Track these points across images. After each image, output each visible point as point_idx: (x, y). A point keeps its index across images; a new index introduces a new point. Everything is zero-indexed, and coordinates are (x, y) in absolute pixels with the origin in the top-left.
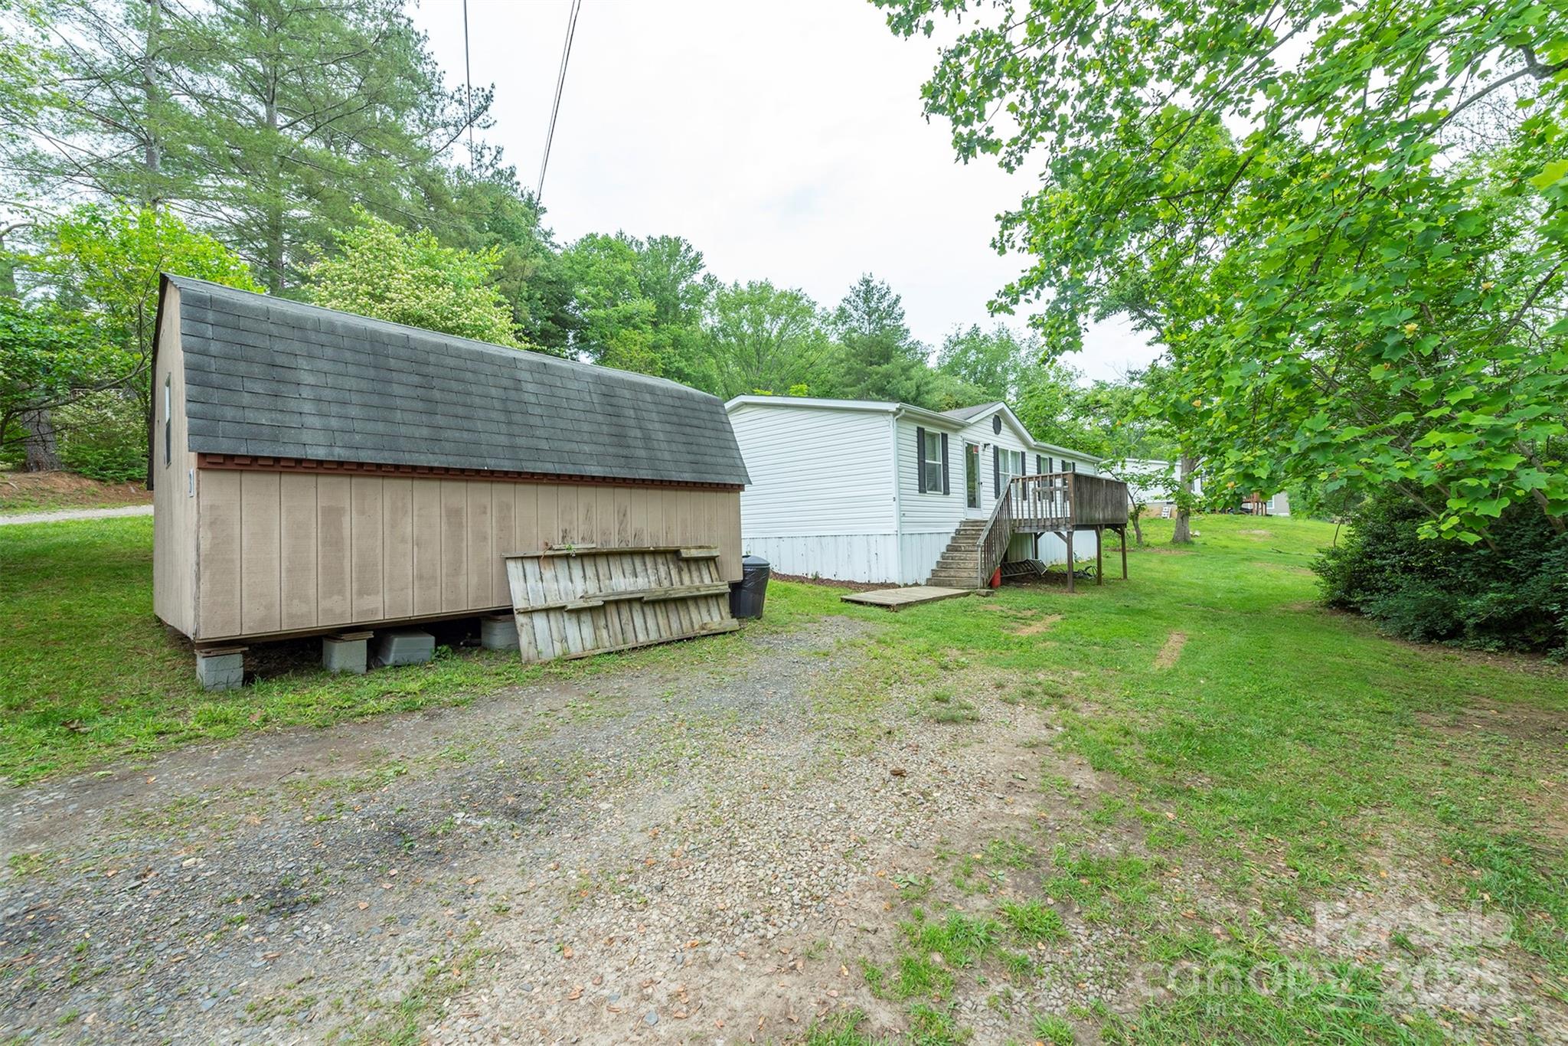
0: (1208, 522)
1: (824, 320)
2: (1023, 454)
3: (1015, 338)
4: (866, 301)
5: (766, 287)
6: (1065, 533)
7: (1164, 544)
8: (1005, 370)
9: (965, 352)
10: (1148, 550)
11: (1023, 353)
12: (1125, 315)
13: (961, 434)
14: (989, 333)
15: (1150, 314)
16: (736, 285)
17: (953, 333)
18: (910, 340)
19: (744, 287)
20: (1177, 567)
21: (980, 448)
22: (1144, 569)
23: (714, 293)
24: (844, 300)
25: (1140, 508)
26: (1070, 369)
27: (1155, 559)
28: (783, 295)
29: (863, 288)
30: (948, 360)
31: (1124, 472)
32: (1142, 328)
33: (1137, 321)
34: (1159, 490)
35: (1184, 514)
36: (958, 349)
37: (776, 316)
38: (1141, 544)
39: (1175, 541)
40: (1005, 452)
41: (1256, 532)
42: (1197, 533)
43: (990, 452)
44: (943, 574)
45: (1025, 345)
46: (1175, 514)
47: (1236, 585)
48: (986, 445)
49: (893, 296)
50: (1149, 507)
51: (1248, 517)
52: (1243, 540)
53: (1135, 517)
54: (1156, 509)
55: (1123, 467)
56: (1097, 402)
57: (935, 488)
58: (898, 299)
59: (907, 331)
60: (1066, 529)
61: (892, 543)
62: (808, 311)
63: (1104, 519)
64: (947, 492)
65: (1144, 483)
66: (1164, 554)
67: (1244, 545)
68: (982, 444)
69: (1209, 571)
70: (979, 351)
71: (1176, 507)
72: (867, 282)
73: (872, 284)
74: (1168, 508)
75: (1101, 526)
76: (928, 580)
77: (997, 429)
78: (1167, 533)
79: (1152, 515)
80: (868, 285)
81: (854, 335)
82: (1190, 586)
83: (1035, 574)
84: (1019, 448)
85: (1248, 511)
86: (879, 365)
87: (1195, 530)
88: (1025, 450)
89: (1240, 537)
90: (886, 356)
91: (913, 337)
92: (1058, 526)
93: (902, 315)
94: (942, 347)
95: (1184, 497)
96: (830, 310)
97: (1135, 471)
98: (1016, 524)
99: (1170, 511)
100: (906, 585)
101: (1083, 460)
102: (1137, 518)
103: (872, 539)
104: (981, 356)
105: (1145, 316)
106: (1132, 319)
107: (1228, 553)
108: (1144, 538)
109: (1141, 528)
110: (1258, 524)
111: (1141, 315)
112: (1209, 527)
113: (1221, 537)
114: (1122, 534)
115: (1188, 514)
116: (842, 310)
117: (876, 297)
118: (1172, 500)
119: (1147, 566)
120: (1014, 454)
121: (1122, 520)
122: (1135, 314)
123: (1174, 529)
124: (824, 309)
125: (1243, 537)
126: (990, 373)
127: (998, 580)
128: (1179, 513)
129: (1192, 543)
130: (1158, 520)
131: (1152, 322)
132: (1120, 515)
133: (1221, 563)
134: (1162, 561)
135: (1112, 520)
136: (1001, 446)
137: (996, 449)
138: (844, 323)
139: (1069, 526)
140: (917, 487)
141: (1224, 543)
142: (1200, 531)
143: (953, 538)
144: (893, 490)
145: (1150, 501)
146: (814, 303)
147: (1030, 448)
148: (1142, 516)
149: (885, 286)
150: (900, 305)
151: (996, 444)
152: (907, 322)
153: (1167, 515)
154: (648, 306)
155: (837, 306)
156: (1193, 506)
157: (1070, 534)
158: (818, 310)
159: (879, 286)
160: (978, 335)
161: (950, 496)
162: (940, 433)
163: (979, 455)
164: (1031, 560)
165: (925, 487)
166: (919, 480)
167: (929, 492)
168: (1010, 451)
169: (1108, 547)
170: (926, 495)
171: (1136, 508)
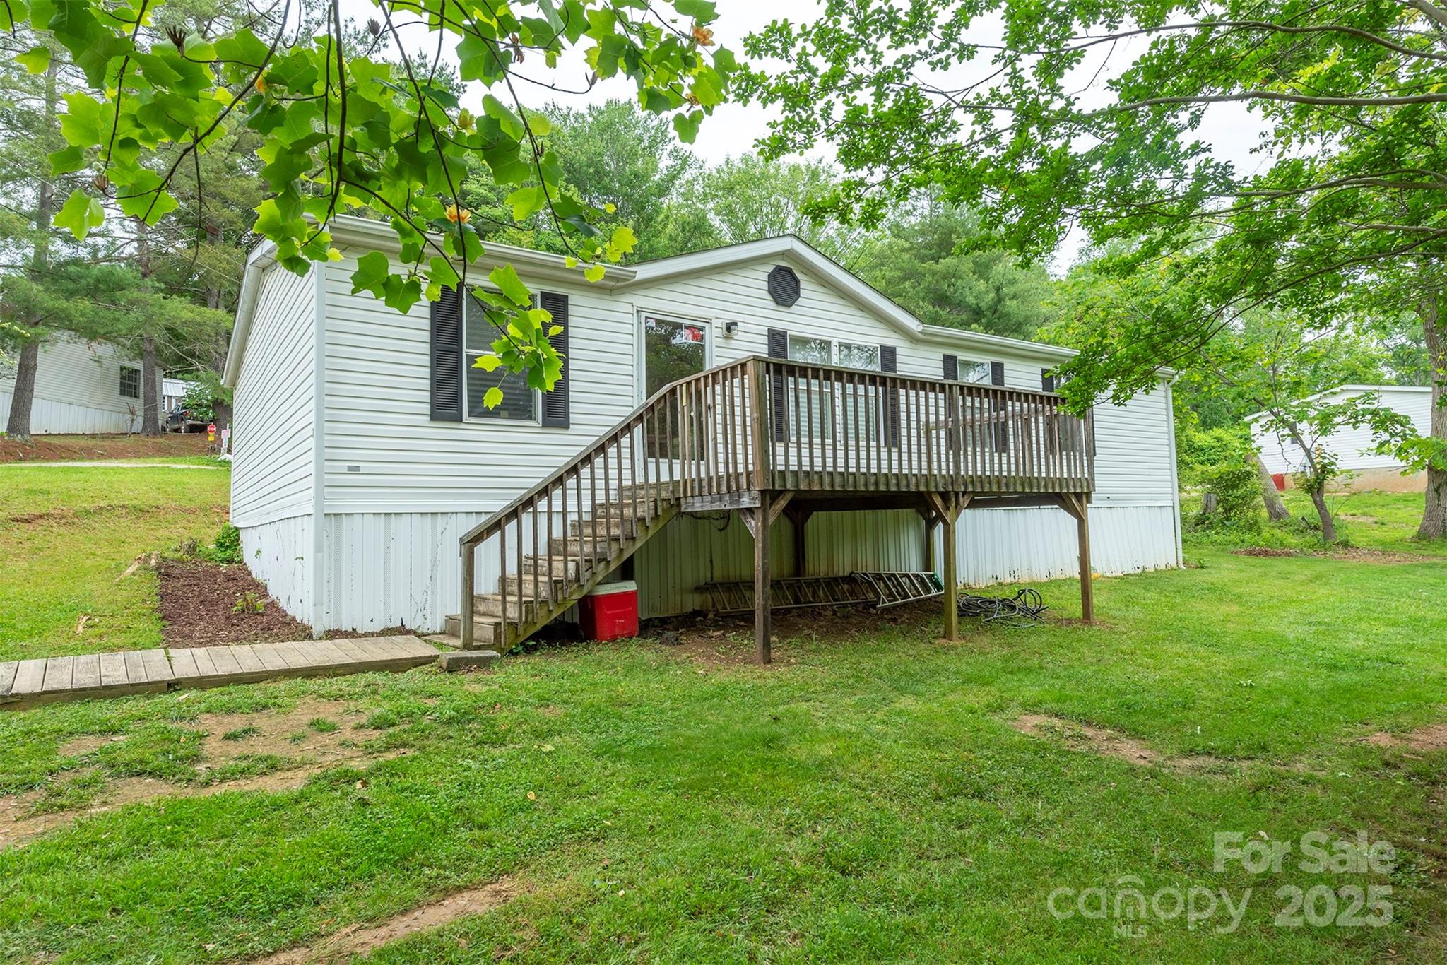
2: (889, 351)
13: (631, 298)
21: (712, 333)
25: (1324, 471)
39: (1422, 536)
43: (751, 343)
48: (732, 327)
53: (1313, 488)
57: (514, 410)
61: (312, 534)
64: (557, 420)
68: (715, 322)
76: (449, 619)
77: (784, 293)
84: (874, 337)
88: (891, 340)
102: (1320, 491)
136: (797, 330)
137: (777, 337)
139: (754, 493)
140: (424, 408)
144: (313, 414)
147: (912, 339)
148: (1331, 484)
151: (780, 325)
161: (570, 431)
162: (537, 292)
163: (703, 346)
164: (907, 575)
165: (460, 409)
166: (432, 392)
167: (473, 420)
168: (835, 343)
169: (1180, 551)
170: (462, 426)
171: (1315, 469)
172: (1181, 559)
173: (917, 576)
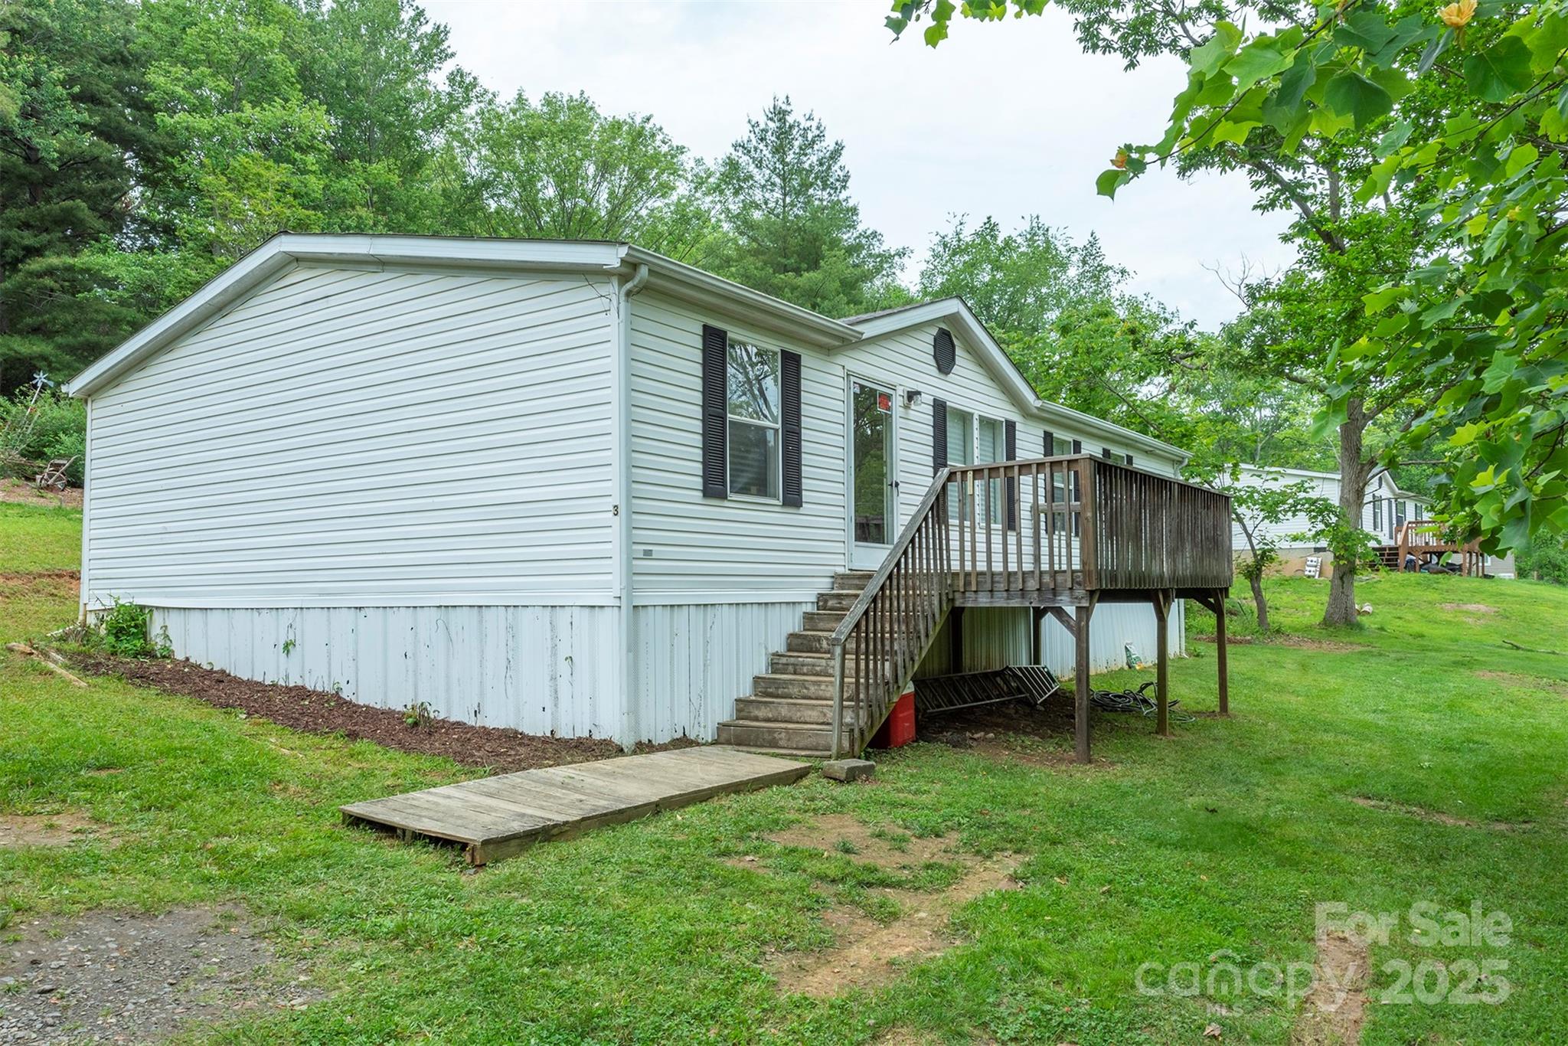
0: (1387, 586)
1: (699, 183)
2: (1011, 426)
3: (1058, 244)
4: (779, 150)
5: (581, 108)
6: (1071, 610)
7: (1309, 628)
8: (1042, 303)
9: (972, 265)
10: (1280, 640)
11: (1073, 272)
12: (1240, 176)
13: (842, 360)
14: (1014, 235)
15: (1287, 175)
16: (520, 100)
17: (949, 231)
18: (860, 228)
19: (535, 102)
20: (1332, 681)
21: (897, 402)
22: (1269, 687)
23: (472, 110)
24: (735, 146)
25: (1264, 557)
26: (1154, 309)
27: (1290, 660)
28: (616, 126)
29: (772, 125)
30: (940, 280)
31: (1237, 485)
32: (1272, 204)
33: (1265, 191)
34: (1301, 523)
35: (1345, 572)
36: (960, 261)
37: (605, 168)
38: (1267, 630)
39: (1328, 622)
40: (965, 417)
41: (1472, 607)
42: (1368, 608)
43: (922, 414)
44: (762, 713)
45: (1075, 258)
46: (1330, 571)
47: (1454, 728)
48: (912, 396)
49: (829, 143)
50: (1281, 556)
51: (1454, 579)
52: (1449, 623)
53: (1253, 574)
54: (1295, 562)
55: (1234, 475)
56: (1188, 346)
57: (760, 486)
58: (837, 153)
59: (854, 210)
60: (1074, 599)
61: (610, 629)
62: (669, 161)
63: (1174, 578)
64: (793, 498)
65: (1272, 506)
66: (1309, 649)
67: (1451, 632)
68: (900, 390)
69: (1397, 691)
70: (997, 267)
71: (1329, 557)
72: (780, 114)
73: (790, 119)
74: (1314, 559)
75: (1166, 593)
76: (723, 727)
77: (944, 360)
78: (1313, 607)
79: (1288, 573)
80: (782, 120)
81: (757, 215)
82: (1362, 732)
83: (1025, 702)
84: (1001, 410)
85: (1453, 568)
86: (798, 271)
87: (1363, 601)
88: (1015, 417)
89: (1444, 616)
90: (811, 257)
91: (866, 222)
92: (1055, 592)
93: (845, 179)
94: (928, 255)
95: (1347, 537)
96: (710, 163)
97: (1256, 483)
98: (953, 584)
99: (1319, 564)
100: (644, 747)
101: (1149, 453)
102: (1258, 577)
103: (563, 617)
104: (999, 275)
105: (1278, 180)
106: (1257, 185)
107: (1424, 649)
108: (1272, 617)
109: (1267, 596)
110: (1474, 592)
111: (1273, 178)
112: (1388, 596)
113: (1409, 616)
114: (1218, 610)
115: (1352, 570)
116: (732, 165)
117: (796, 144)
118: (1323, 543)
119: (1273, 677)
120: (988, 424)
121: (1216, 578)
122: (1260, 176)
123: (1326, 599)
124: (699, 162)
125: (1449, 617)
126: (1013, 307)
127: (906, 726)
128: (1337, 568)
129: (1360, 627)
130: (1298, 580)
131: (1293, 193)
132: (1211, 567)
133: (1416, 672)
134: (1304, 667)
135: (1194, 578)
136: (953, 401)
137: (940, 409)
138: (736, 193)
139: (1080, 592)
140: (698, 482)
141: (1416, 628)
142: (1374, 604)
143: (808, 617)
144: (613, 487)
145: (1285, 545)
146: (681, 150)
147: (1027, 414)
148: (1268, 573)
149: (814, 124)
150: (842, 161)
151: (942, 395)
152: (853, 195)
153: (1310, 571)
154: (320, 122)
155: (722, 156)
156: (1362, 556)
157: (1085, 612)
158: (687, 161)
159: (804, 124)
160: (994, 237)
161: (802, 511)
162: (778, 350)
163: (891, 416)
164: (1020, 669)
165: (724, 484)
166: (704, 463)
167: (735, 497)
168: (976, 417)
169: (1183, 639)
170: (726, 504)
171: (1255, 555)
172: (1183, 648)
173: (1026, 669)
